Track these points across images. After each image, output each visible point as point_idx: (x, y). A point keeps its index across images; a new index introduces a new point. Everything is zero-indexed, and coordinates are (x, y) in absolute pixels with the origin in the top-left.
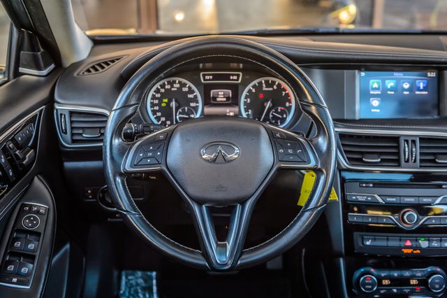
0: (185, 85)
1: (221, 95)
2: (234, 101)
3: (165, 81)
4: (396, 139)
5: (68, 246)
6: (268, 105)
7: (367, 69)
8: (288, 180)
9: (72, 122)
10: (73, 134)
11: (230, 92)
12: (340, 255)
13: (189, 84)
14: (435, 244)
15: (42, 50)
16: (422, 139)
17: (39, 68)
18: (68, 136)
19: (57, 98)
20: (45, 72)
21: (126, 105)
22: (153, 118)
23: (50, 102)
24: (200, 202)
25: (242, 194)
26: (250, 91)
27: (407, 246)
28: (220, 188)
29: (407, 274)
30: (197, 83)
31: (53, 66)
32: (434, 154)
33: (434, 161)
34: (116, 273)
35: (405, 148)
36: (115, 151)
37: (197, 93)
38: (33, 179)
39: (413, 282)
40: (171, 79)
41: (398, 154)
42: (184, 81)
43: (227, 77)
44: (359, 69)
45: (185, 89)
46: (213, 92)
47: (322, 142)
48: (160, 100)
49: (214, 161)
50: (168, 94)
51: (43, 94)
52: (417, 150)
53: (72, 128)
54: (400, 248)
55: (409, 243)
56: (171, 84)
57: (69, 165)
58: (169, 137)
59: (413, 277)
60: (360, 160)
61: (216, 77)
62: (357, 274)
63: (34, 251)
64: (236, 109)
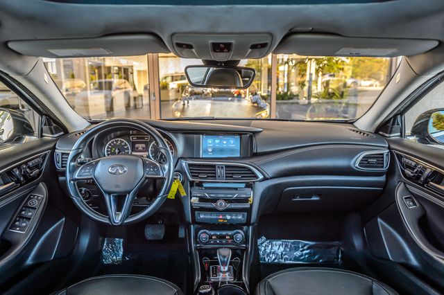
0: (123, 142)
1: (140, 146)
2: (146, 150)
3: (114, 140)
4: (214, 166)
5: (64, 219)
7: (207, 134)
9: (62, 158)
10: (62, 164)
11: (144, 145)
12: (190, 224)
13: (125, 141)
14: (234, 217)
15: (54, 125)
16: (227, 166)
17: (52, 133)
18: (60, 164)
19: (57, 147)
20: (56, 135)
23: (54, 148)
24: (109, 193)
25: (128, 189)
26: (153, 145)
27: (220, 218)
28: (117, 186)
29: (224, 233)
30: (129, 141)
31: (62, 133)
32: (233, 173)
33: (231, 177)
35: (218, 171)
37: (128, 145)
38: (39, 183)
39: (227, 237)
40: (117, 139)
41: (215, 173)
42: (122, 140)
43: (143, 138)
44: (203, 134)
45: (123, 144)
46: (137, 145)
48: (111, 149)
49: (115, 174)
50: (115, 146)
51: (52, 145)
52: (223, 171)
53: (62, 161)
54: (217, 219)
55: (221, 217)
56: (117, 141)
57: (60, 178)
59: (228, 235)
60: (197, 176)
61: (138, 138)
62: (200, 233)
63: (31, 216)
64: (147, 153)
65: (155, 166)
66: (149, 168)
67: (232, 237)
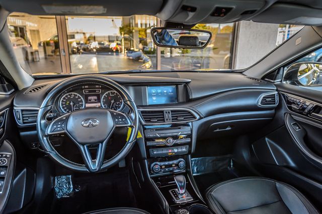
1: (93, 98)
3: (67, 94)
4: (162, 112)
5: (25, 170)
6: (113, 101)
7: (150, 86)
8: (122, 131)
9: (22, 114)
10: (23, 120)
11: (96, 97)
12: (145, 159)
13: (78, 95)
14: (180, 150)
15: (7, 83)
16: (172, 111)
17: (5, 91)
18: (21, 121)
19: (15, 104)
20: (9, 93)
21: (46, 106)
22: (63, 110)
23: (11, 106)
24: (83, 144)
25: (101, 139)
26: (105, 96)
27: (170, 152)
28: (91, 138)
29: (171, 163)
30: (82, 94)
31: (13, 90)
32: (177, 116)
33: (177, 119)
34: (52, 178)
35: (166, 115)
36: (42, 126)
37: (82, 98)
38: (3, 142)
39: (173, 165)
40: (70, 93)
41: (164, 117)
42: (75, 94)
43: (95, 91)
44: (147, 86)
45: (77, 97)
46: (89, 98)
47: (132, 115)
48: (66, 102)
49: (88, 126)
50: (69, 99)
51: (8, 103)
52: (170, 115)
53: (23, 117)
54: (167, 153)
55: (170, 151)
56: (70, 95)
57: (22, 134)
58: (68, 118)
59: (173, 164)
60: (150, 121)
61: (90, 92)
62: (152, 165)
63: (4, 175)
64: (100, 104)
65: (123, 117)
66: (118, 119)
67: (177, 165)
